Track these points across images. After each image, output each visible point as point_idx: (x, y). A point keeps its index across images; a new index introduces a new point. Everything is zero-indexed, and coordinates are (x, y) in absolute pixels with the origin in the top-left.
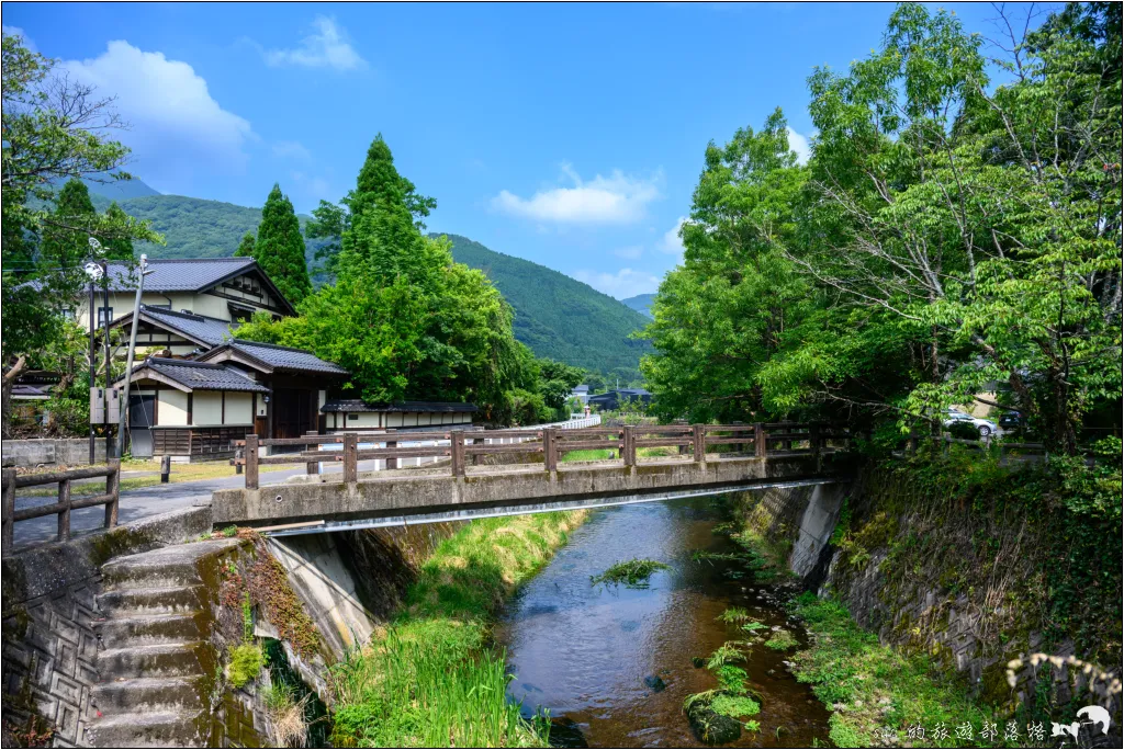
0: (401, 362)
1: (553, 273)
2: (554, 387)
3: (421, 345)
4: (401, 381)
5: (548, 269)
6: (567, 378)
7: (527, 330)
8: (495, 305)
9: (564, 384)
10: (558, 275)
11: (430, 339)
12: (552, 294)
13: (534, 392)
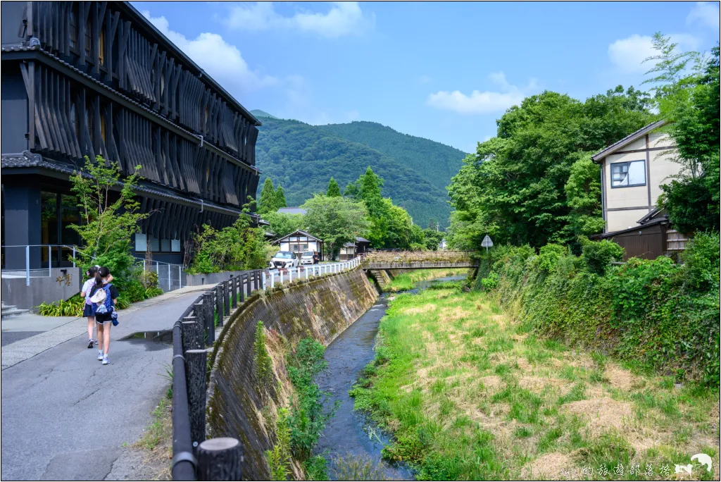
0: (383, 239)
1: (447, 147)
2: (431, 241)
3: (387, 233)
4: (383, 243)
5: (443, 145)
6: (437, 237)
7: (427, 194)
8: (406, 218)
9: (436, 240)
10: (450, 149)
11: (389, 231)
12: (446, 165)
13: (422, 244)
